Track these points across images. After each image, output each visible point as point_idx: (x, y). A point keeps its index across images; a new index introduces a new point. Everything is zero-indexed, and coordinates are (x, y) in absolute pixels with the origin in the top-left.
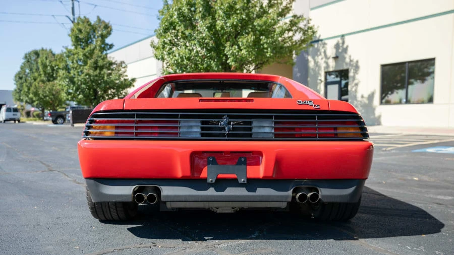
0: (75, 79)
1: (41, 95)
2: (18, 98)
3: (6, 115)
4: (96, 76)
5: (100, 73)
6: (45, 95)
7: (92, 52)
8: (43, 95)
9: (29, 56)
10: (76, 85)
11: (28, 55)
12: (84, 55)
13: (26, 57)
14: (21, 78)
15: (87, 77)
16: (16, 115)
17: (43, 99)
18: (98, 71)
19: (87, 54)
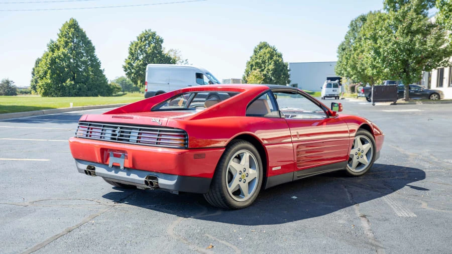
0: (381, 50)
1: (359, 69)
2: (339, 72)
3: (327, 92)
4: (406, 43)
5: (411, 40)
6: (363, 67)
7: (404, 15)
8: (360, 68)
9: (356, 23)
10: (382, 57)
11: (354, 23)
12: (396, 19)
13: (352, 25)
14: (344, 50)
15: (395, 46)
16: (336, 91)
17: (360, 72)
18: (409, 38)
19: (400, 17)
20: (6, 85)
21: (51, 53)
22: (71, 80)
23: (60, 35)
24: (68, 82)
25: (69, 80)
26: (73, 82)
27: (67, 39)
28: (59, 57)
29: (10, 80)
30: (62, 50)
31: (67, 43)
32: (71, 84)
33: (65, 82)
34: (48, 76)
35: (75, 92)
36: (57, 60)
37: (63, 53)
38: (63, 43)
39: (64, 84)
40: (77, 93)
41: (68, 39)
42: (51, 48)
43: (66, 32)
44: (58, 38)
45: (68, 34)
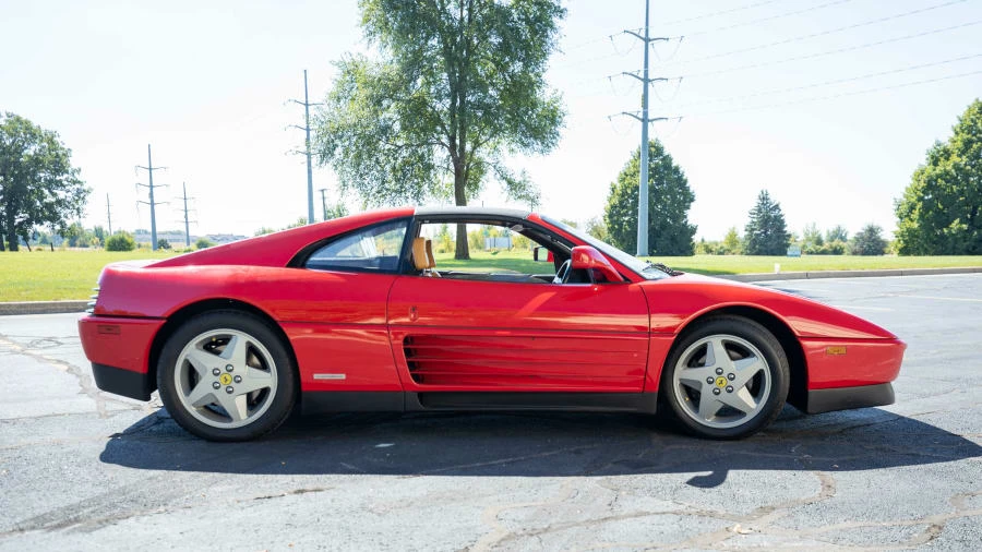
20: (867, 235)
21: (932, 166)
22: (961, 222)
23: (958, 130)
24: (955, 225)
25: (957, 221)
26: (965, 226)
27: (969, 136)
28: (947, 173)
29: (875, 224)
30: (955, 158)
31: (968, 144)
32: (960, 230)
33: (947, 227)
34: (916, 214)
35: (967, 246)
36: (939, 180)
37: (956, 167)
38: (960, 144)
39: (945, 231)
40: (971, 249)
41: (974, 135)
42: (932, 157)
43: (972, 120)
44: (952, 134)
45: (976, 123)
